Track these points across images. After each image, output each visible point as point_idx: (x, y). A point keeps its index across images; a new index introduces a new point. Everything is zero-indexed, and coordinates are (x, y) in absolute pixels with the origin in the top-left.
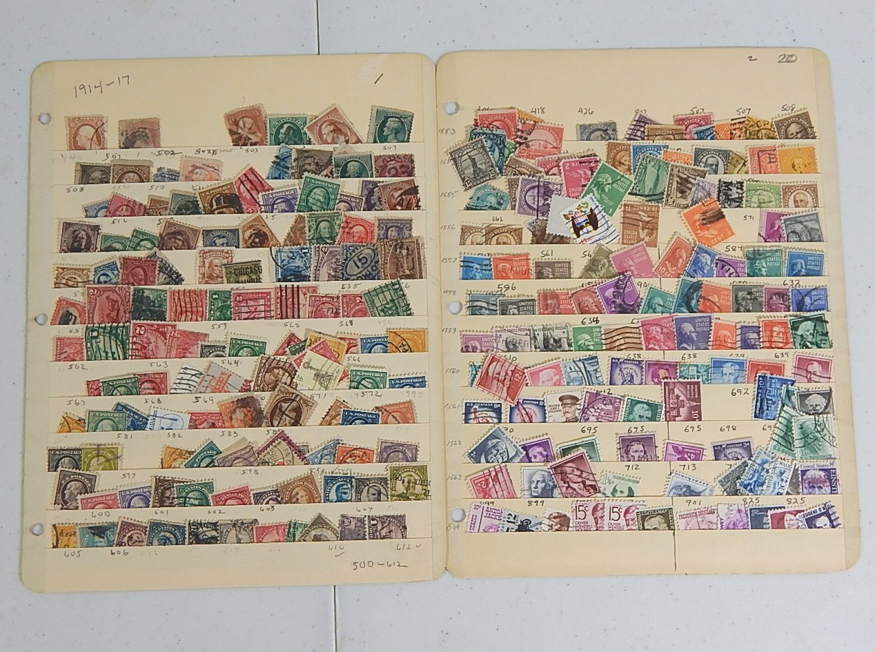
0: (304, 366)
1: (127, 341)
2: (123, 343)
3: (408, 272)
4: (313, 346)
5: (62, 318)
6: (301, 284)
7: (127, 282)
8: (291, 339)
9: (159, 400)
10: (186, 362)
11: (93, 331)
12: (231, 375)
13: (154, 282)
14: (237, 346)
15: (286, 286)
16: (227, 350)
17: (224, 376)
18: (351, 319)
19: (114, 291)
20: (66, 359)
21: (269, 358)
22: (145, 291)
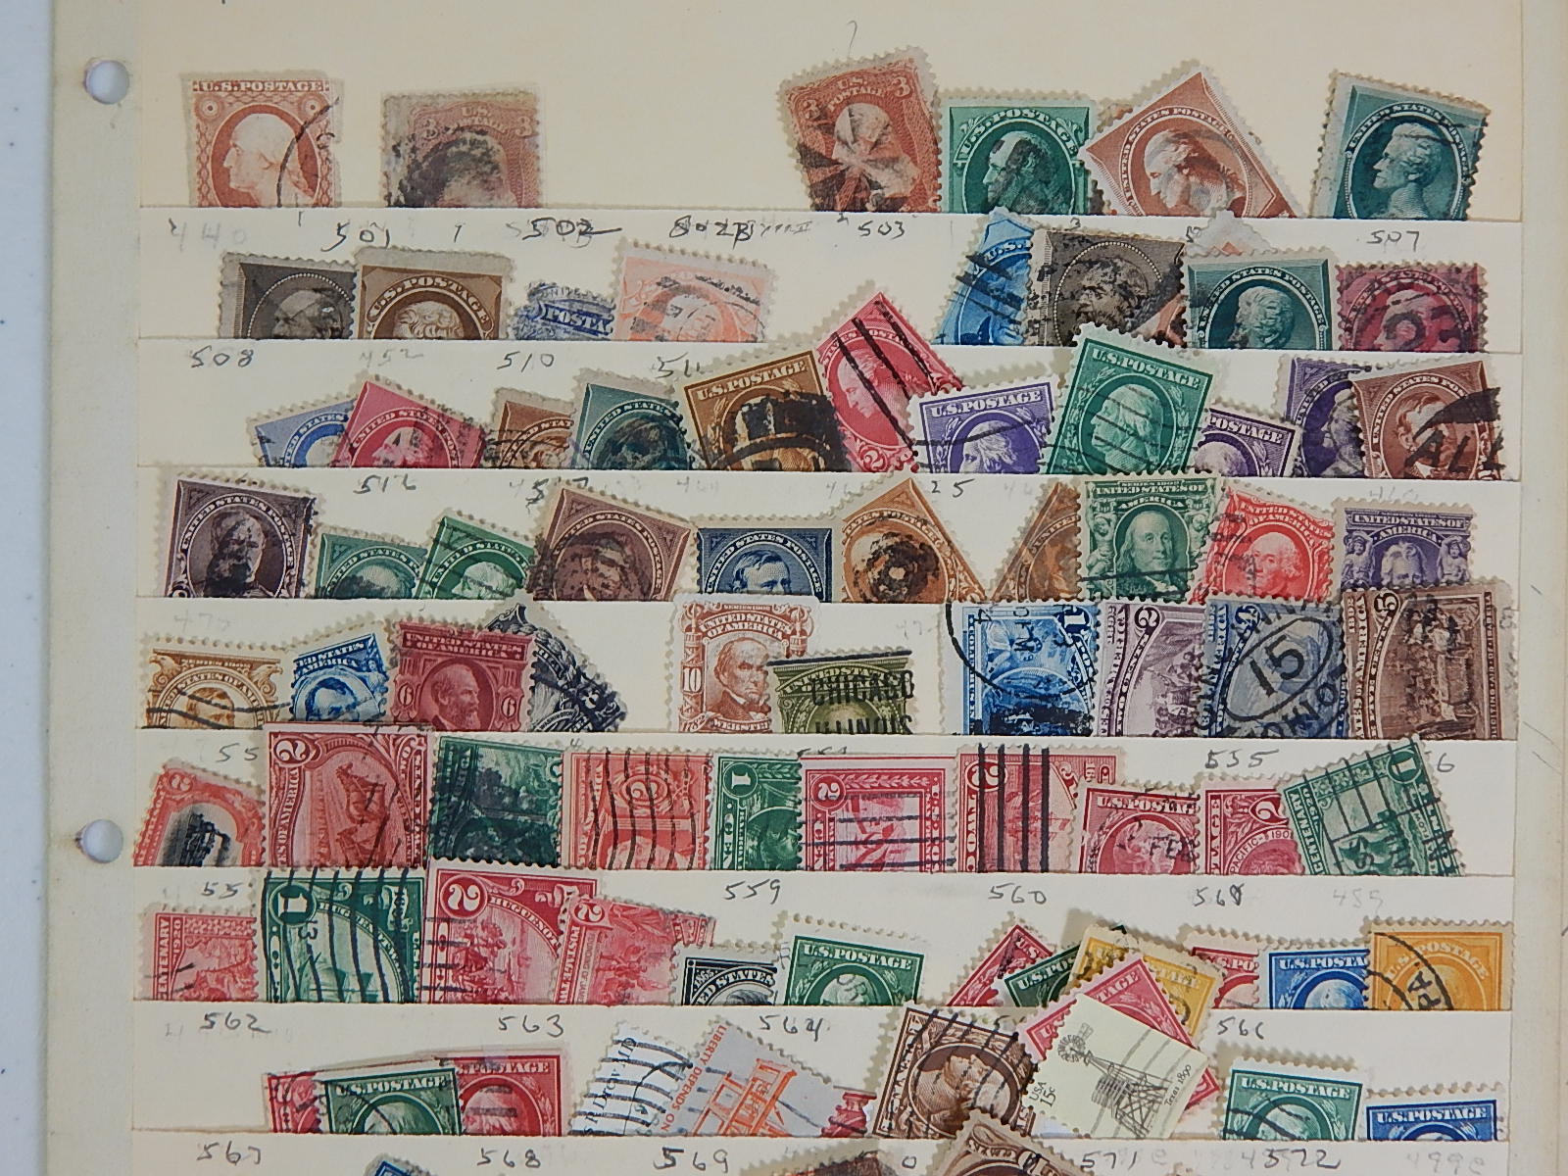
0: (1062, 1048)
1: (416, 936)
2: (401, 942)
3: (1448, 713)
4: (1097, 979)
5: (174, 840)
6: (1057, 744)
7: (413, 714)
8: (1015, 947)
9: (531, 1157)
10: (631, 1019)
11: (289, 892)
12: (793, 1073)
13: (515, 717)
14: (818, 965)
15: (1002, 748)
16: (781, 979)
17: (769, 1077)
18: (1237, 879)
19: (369, 749)
20: (194, 991)
21: (935, 1014)
22: (481, 751)
